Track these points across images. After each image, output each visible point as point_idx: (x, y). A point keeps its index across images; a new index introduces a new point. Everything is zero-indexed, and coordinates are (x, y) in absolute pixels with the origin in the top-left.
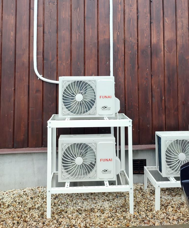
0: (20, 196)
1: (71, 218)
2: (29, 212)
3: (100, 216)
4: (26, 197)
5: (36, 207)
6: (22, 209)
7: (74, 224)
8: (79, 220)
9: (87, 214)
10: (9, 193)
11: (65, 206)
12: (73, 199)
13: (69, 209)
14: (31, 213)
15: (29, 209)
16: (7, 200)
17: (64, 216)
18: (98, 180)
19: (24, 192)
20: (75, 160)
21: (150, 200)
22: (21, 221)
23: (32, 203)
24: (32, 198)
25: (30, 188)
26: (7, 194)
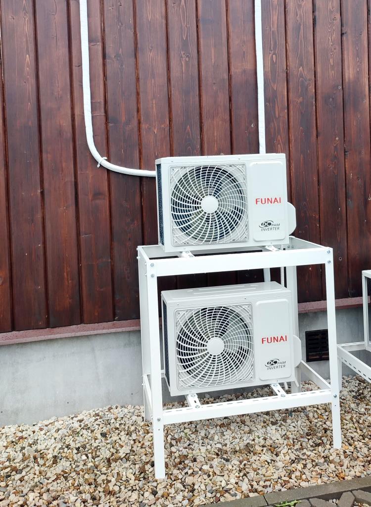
0: (75, 433)
1: (211, 473)
2: (110, 469)
3: (272, 462)
4: (89, 434)
5: (122, 455)
6: (91, 464)
7: (223, 486)
8: (232, 475)
9: (241, 458)
10: (45, 428)
11: (186, 445)
12: (196, 427)
13: (198, 451)
14: (115, 472)
15: (106, 462)
16: (46, 444)
17: (194, 471)
18: (257, 383)
19: (81, 421)
20: (206, 344)
21: (360, 414)
22: (99, 492)
23: (109, 446)
24: (104, 435)
25: (91, 411)
26: (43, 432)
